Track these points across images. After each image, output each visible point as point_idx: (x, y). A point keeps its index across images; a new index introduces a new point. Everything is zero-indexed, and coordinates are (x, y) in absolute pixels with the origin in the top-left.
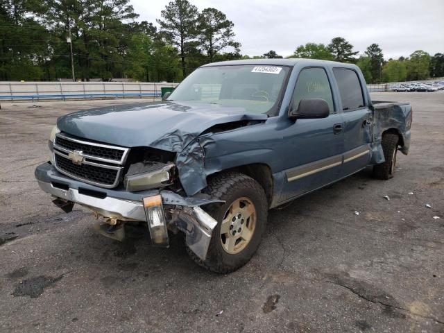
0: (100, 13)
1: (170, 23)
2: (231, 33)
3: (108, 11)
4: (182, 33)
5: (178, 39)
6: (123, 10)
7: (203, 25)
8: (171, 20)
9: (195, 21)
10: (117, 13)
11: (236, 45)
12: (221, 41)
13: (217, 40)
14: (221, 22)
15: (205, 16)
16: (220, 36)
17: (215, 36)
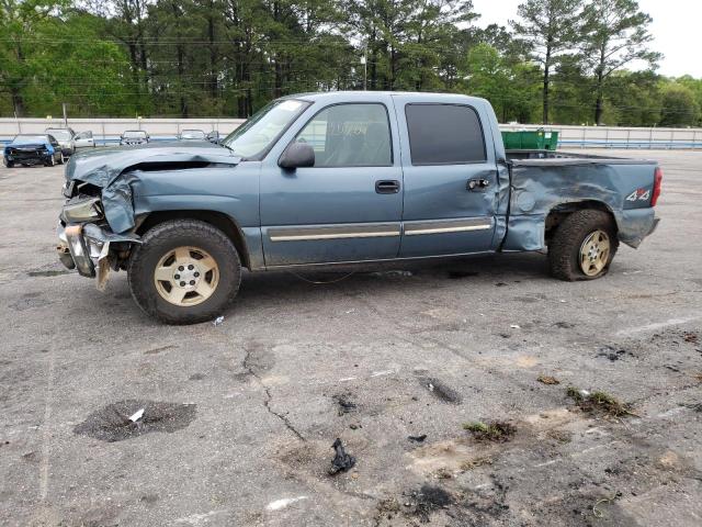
0: (422, 17)
1: (531, 24)
2: (645, 35)
3: (433, 11)
4: (550, 39)
5: (541, 51)
6: (457, 8)
7: (592, 24)
8: (534, 19)
9: (576, 19)
10: (446, 14)
11: (652, 57)
12: (624, 51)
13: (616, 49)
14: (629, 16)
15: (597, 8)
16: (623, 41)
17: (613, 42)
